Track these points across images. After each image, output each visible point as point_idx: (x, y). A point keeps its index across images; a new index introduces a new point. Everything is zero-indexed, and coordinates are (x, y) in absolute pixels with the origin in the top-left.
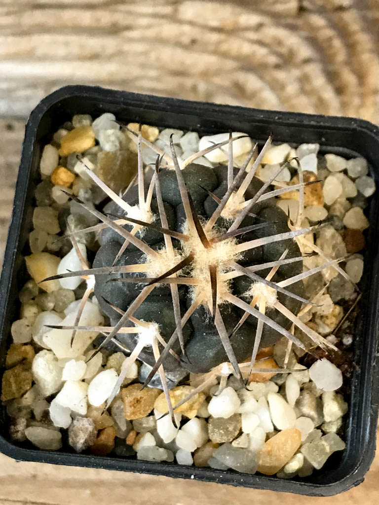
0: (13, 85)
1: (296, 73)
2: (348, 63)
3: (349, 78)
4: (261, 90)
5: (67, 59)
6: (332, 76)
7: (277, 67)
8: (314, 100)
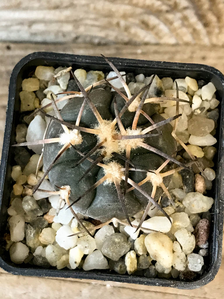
0: (9, 23)
1: (179, 15)
2: (210, 9)
3: (211, 18)
4: (159, 25)
5: (40, 8)
6: (201, 17)
7: (167, 12)
8: (191, 30)
